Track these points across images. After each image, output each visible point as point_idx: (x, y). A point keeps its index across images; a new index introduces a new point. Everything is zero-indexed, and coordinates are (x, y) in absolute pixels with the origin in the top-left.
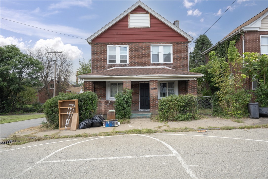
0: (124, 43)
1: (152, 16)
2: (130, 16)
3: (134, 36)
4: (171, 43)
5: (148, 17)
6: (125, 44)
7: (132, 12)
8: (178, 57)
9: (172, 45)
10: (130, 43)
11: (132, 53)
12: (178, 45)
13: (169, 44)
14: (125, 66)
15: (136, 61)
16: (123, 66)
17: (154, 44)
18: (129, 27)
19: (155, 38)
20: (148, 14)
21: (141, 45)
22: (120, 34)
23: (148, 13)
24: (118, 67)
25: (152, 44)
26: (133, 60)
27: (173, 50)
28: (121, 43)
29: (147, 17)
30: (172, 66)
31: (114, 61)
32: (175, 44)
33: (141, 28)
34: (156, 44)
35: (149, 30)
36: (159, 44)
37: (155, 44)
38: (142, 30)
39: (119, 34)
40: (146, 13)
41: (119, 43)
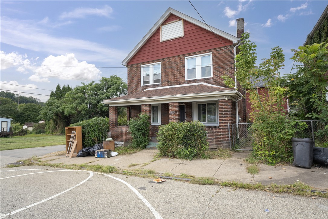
0: (157, 60)
1: (186, 22)
2: (162, 28)
3: (166, 50)
4: (210, 51)
5: (182, 24)
6: (158, 62)
7: (164, 23)
8: (220, 68)
9: (212, 53)
10: (163, 59)
11: (165, 71)
12: (220, 52)
13: (208, 52)
14: (157, 87)
15: (169, 80)
16: (156, 87)
17: (188, 56)
18: (161, 41)
19: (190, 48)
20: (181, 21)
21: (174, 59)
22: (153, 51)
23: (180, 19)
24: (150, 88)
25: (187, 56)
26: (166, 79)
27: (213, 60)
28: (154, 61)
29: (180, 24)
30: (212, 81)
31: (148, 82)
32: (215, 51)
33: (173, 40)
34: (192, 55)
35: (182, 40)
36: (195, 55)
37: (190, 56)
38: (175, 42)
39: (151, 51)
40: (178, 20)
41: (151, 61)
